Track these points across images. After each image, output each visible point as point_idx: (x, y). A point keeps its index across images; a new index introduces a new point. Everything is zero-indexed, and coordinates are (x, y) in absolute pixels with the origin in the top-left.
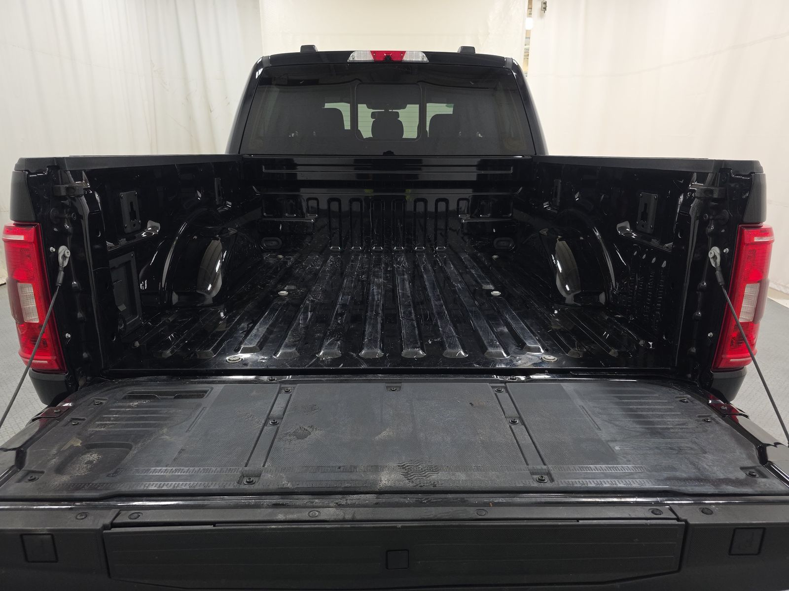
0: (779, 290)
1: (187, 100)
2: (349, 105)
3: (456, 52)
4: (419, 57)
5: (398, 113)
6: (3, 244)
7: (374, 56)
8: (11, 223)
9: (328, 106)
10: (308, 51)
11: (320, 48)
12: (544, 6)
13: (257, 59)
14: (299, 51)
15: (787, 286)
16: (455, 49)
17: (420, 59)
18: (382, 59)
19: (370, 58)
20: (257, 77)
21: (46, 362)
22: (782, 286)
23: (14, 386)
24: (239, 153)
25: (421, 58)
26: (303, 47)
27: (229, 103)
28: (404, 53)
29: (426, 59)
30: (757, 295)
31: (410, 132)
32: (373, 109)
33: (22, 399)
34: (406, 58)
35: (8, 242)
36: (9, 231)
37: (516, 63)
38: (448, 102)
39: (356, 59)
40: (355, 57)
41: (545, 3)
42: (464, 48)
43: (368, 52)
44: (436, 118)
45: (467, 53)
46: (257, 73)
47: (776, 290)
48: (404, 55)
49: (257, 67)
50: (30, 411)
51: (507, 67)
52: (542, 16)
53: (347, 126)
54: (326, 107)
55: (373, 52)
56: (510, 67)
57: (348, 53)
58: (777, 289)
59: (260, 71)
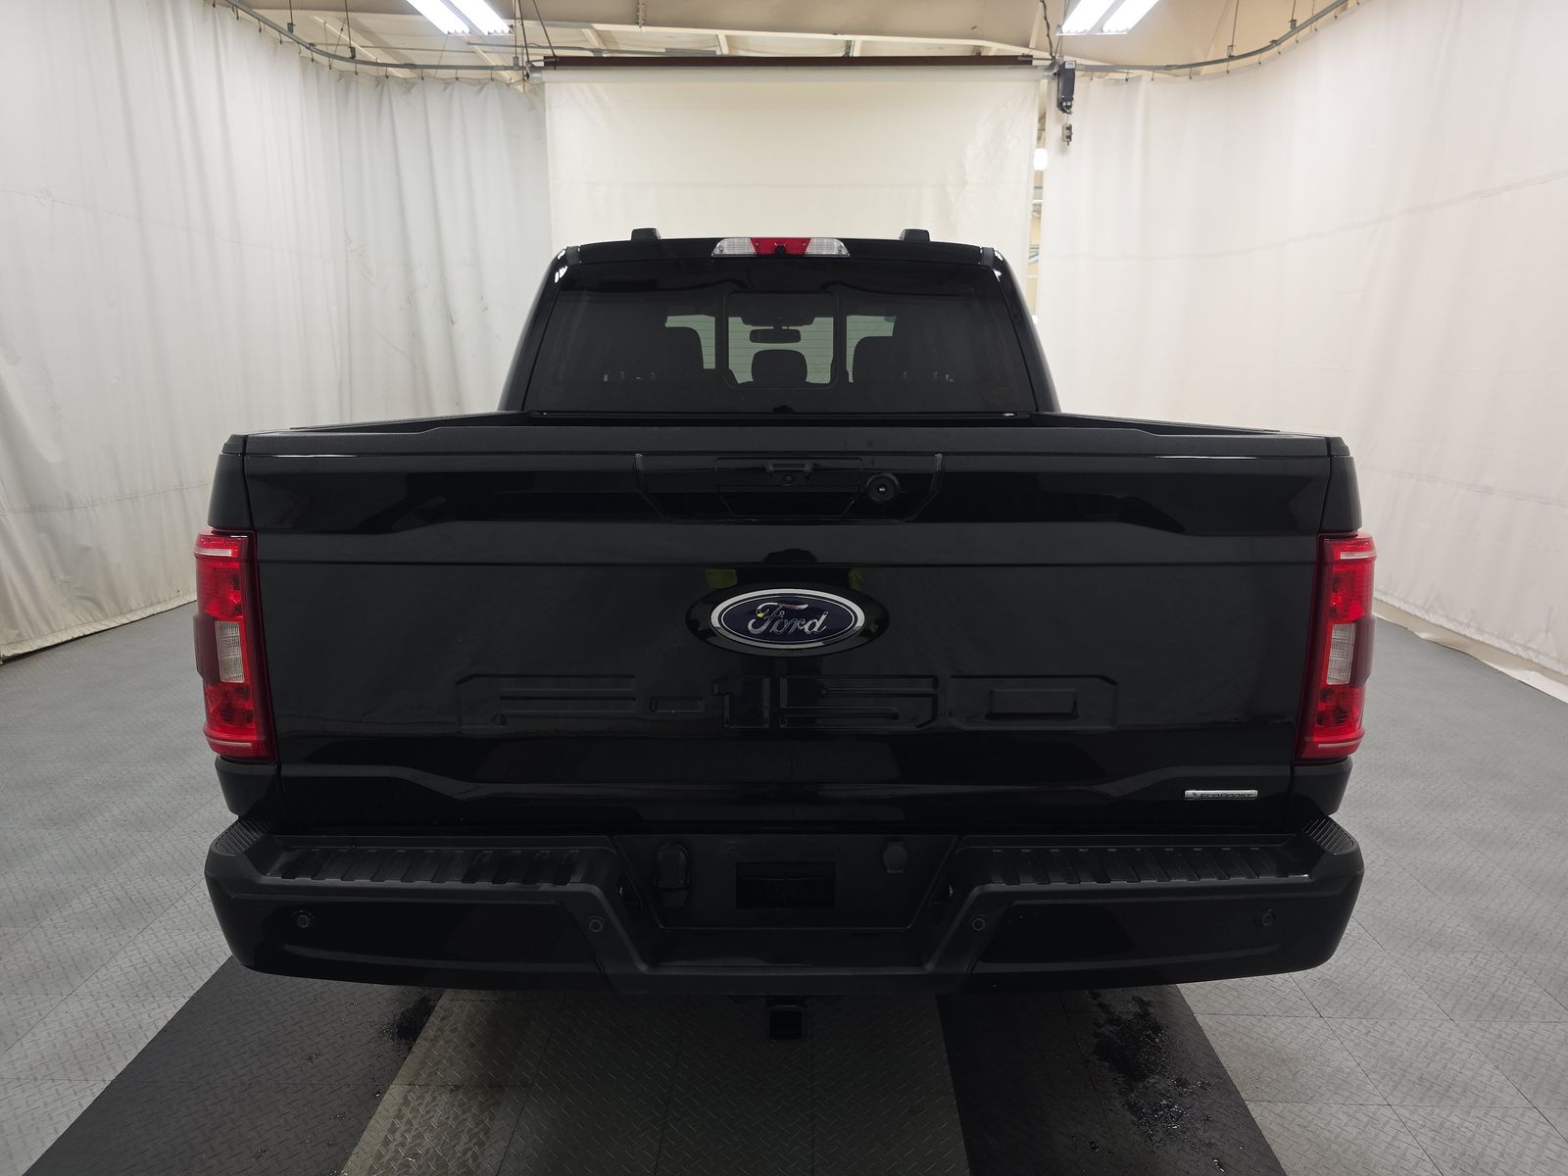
0: (1514, 653)
1: (410, 302)
2: (713, 319)
3: (897, 238)
4: (832, 249)
5: (798, 331)
6: (194, 561)
7: (756, 247)
8: (208, 530)
9: (673, 321)
10: (645, 239)
11: (664, 234)
12: (1067, 132)
13: (559, 251)
14: (629, 239)
15: (1528, 645)
16: (894, 234)
17: (835, 252)
18: (770, 252)
19: (750, 250)
20: (556, 281)
21: (249, 744)
22: (1521, 645)
23: (107, 821)
24: (523, 409)
25: (836, 249)
26: (635, 232)
27: (486, 309)
28: (807, 241)
29: (845, 252)
30: (1352, 641)
31: (819, 372)
32: (754, 325)
33: (124, 841)
34: (811, 250)
35: (201, 559)
36: (205, 541)
37: (999, 257)
38: (887, 314)
39: (726, 252)
40: (725, 249)
41: (1069, 128)
42: (910, 233)
43: (746, 241)
44: (866, 344)
45: (916, 240)
46: (557, 274)
47: (1508, 652)
48: (807, 245)
49: (556, 265)
50: (141, 863)
51: (985, 263)
52: (1063, 151)
53: (709, 361)
54: (667, 325)
55: (754, 241)
56: (990, 264)
57: (714, 242)
58: (1511, 651)
59: (563, 271)
